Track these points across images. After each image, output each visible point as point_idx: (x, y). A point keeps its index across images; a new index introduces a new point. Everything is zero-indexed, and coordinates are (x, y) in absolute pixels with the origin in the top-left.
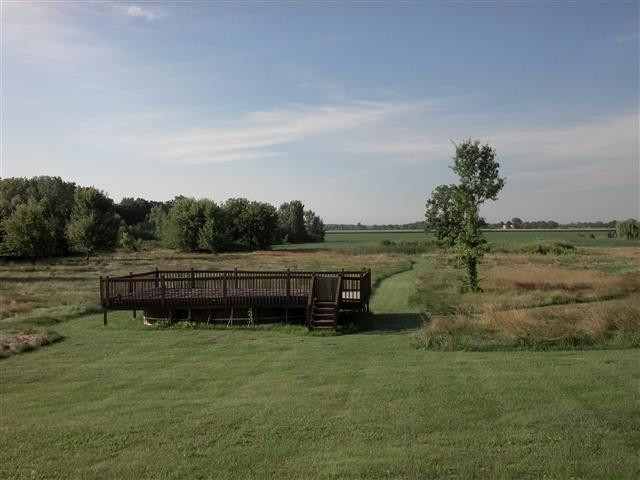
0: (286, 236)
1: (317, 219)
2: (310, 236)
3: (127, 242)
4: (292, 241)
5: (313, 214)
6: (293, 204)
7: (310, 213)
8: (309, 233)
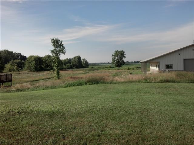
0: (75, 66)
1: (86, 61)
2: (84, 66)
3: (16, 69)
4: (77, 68)
5: (85, 60)
6: (77, 57)
7: (84, 60)
8: (84, 65)
